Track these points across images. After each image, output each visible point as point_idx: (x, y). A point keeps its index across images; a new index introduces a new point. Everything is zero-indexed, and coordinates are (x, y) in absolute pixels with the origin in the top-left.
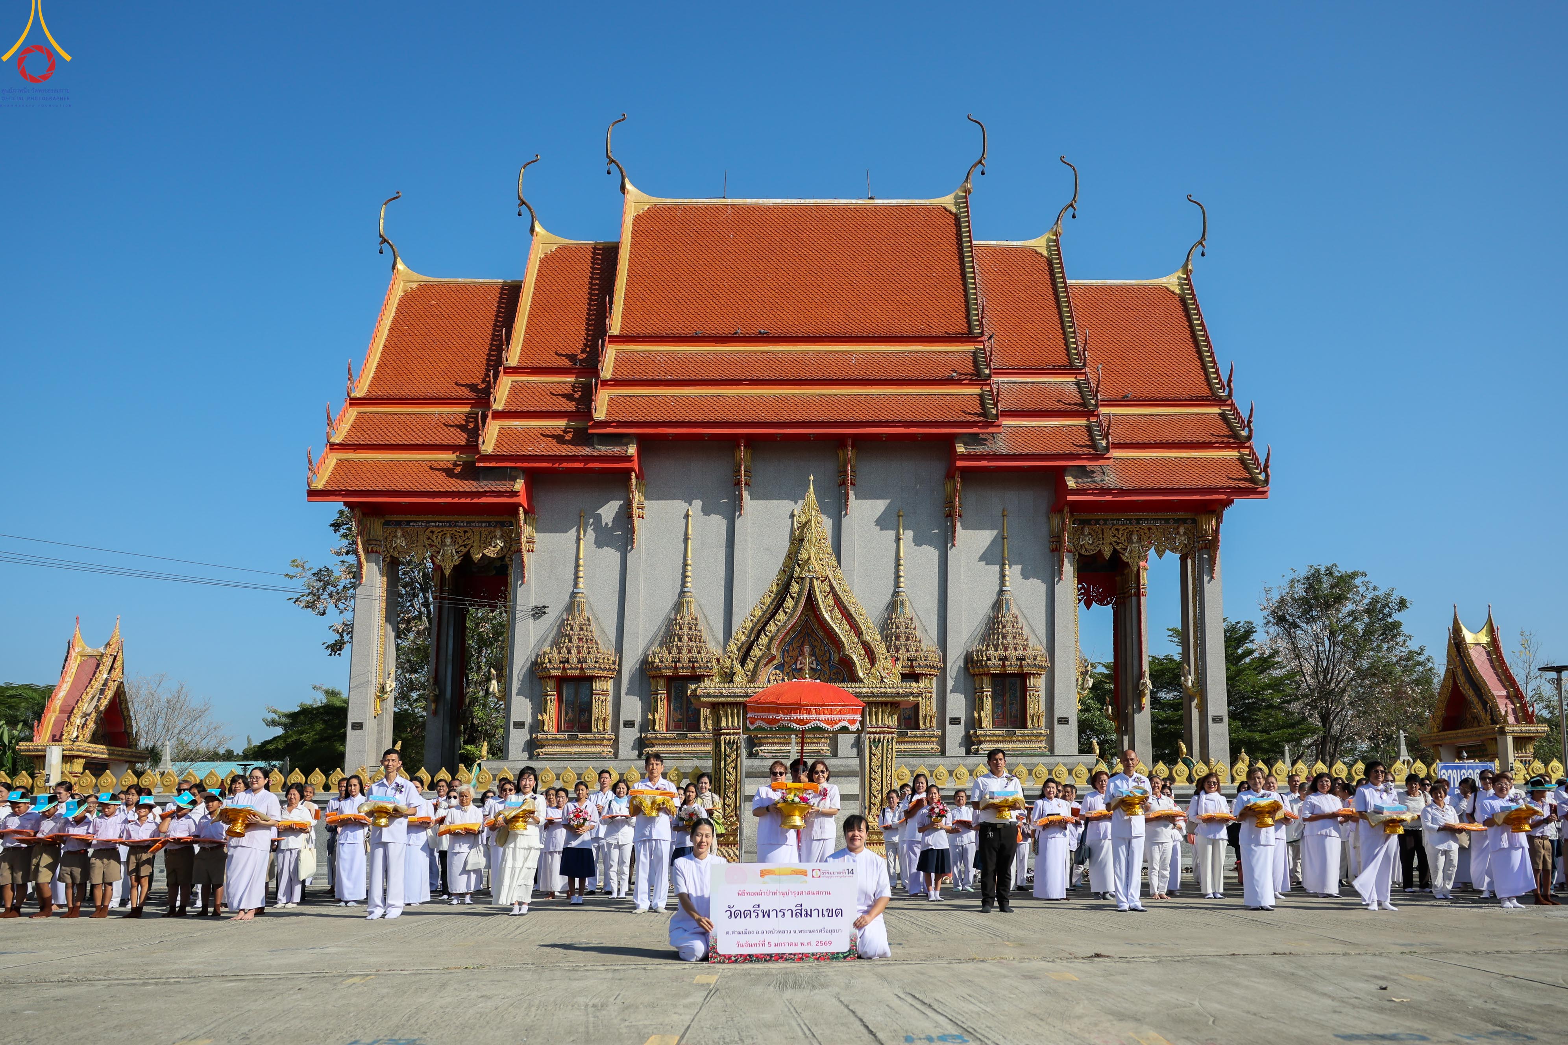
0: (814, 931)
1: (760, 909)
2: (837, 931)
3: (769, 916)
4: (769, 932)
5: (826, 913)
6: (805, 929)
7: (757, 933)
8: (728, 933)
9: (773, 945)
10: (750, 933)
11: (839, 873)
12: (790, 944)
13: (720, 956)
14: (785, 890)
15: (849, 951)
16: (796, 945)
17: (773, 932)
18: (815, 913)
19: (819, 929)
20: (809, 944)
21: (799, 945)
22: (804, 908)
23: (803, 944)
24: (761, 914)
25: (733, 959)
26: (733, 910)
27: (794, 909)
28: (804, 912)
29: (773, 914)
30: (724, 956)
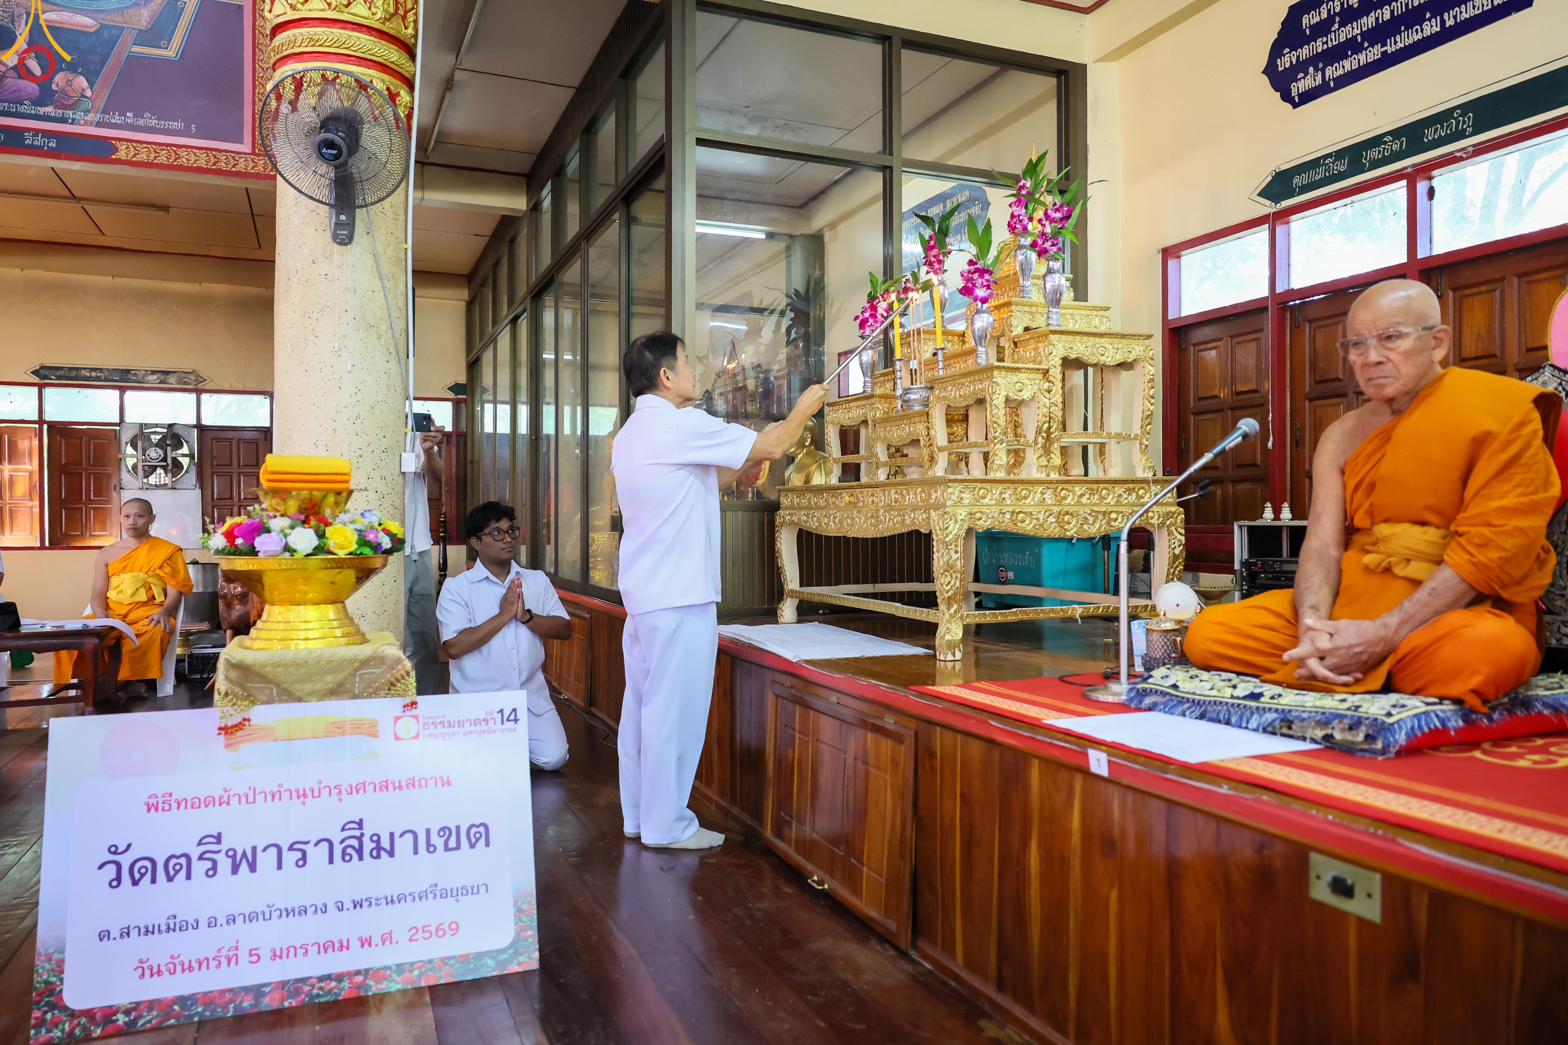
0: (402, 898)
1: (224, 847)
2: (474, 890)
3: (253, 868)
4: (251, 917)
5: (436, 840)
6: (373, 894)
7: (212, 923)
8: (104, 935)
9: (266, 955)
10: (184, 927)
11: (477, 722)
12: (326, 947)
13: (73, 1014)
14: (308, 782)
15: (512, 945)
16: (343, 946)
17: (266, 917)
18: (404, 845)
19: (418, 889)
20: (387, 938)
21: (355, 944)
22: (368, 831)
23: (366, 942)
24: (225, 864)
25: (121, 1019)
26: (125, 861)
27: (336, 839)
28: (368, 846)
29: (266, 860)
30: (89, 1014)
